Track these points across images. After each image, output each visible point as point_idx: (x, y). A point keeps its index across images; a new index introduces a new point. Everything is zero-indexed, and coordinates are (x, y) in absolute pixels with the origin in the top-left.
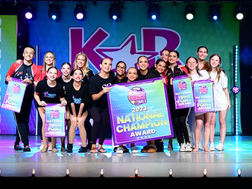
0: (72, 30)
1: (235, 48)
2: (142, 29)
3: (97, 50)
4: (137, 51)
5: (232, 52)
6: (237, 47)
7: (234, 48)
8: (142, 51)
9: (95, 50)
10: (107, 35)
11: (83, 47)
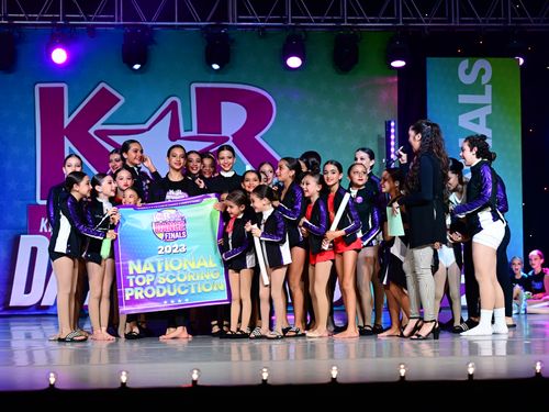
0: (41, 89)
1: (390, 127)
2: (193, 86)
3: (97, 132)
4: (183, 134)
5: (384, 136)
6: (393, 124)
7: (388, 126)
8: (194, 133)
9: (91, 131)
10: (119, 100)
11: (66, 125)
